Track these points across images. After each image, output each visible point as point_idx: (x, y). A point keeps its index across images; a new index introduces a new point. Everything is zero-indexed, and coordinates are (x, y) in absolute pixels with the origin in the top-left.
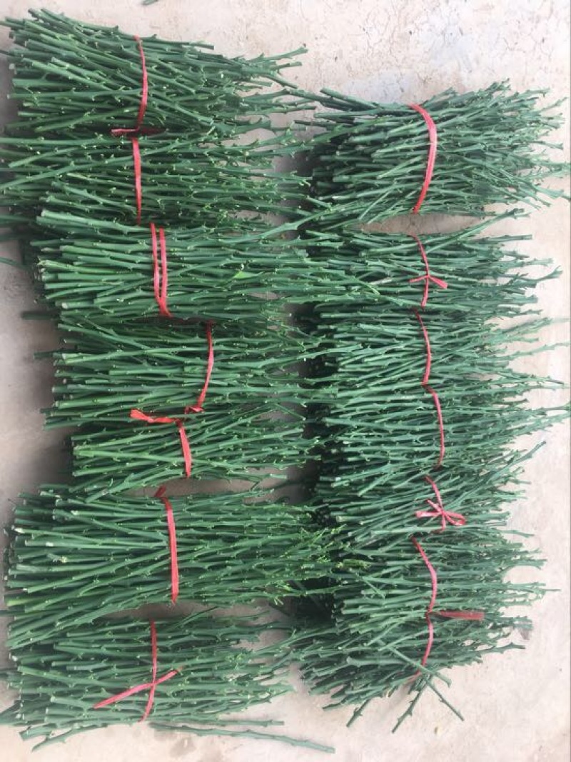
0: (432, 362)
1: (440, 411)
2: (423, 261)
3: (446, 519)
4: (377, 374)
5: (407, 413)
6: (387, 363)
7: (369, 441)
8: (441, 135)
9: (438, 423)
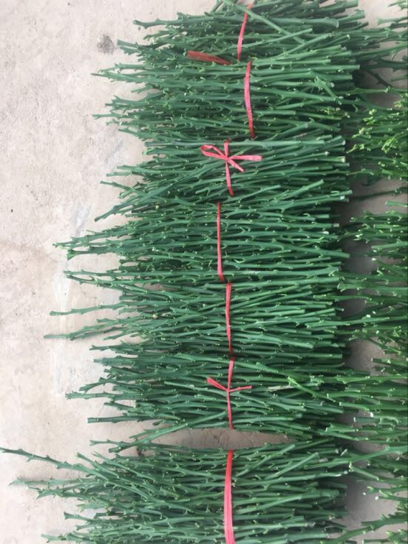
0: (224, 305)
1: (219, 257)
2: (233, 406)
3: (223, 152)
4: (286, 296)
5: (253, 257)
6: (276, 307)
7: (301, 232)
8: (220, 536)
9: (221, 246)
